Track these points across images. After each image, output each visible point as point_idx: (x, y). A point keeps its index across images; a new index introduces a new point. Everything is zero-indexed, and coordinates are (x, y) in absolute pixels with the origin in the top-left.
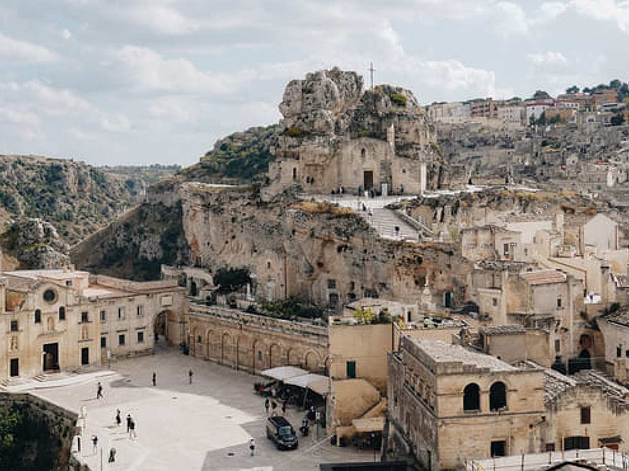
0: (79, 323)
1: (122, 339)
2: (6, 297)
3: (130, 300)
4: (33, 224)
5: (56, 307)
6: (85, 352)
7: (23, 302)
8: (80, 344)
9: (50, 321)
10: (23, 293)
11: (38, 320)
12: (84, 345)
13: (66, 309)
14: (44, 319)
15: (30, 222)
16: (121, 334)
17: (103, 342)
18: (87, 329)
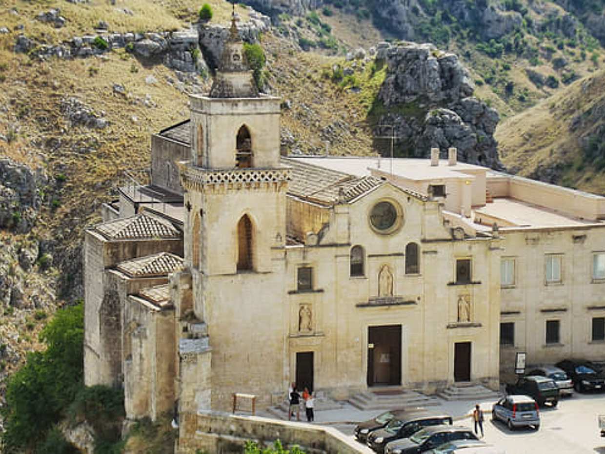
0: (451, 284)
1: (553, 331)
2: (289, 212)
3: (576, 238)
4: (417, 58)
5: (398, 242)
6: (463, 351)
7: (326, 225)
8: (452, 332)
9: (385, 273)
10: (324, 204)
11: (357, 270)
12: (462, 335)
13: (423, 247)
14: (371, 266)
15: (410, 51)
16: (551, 317)
17: (507, 332)
18: (468, 298)
